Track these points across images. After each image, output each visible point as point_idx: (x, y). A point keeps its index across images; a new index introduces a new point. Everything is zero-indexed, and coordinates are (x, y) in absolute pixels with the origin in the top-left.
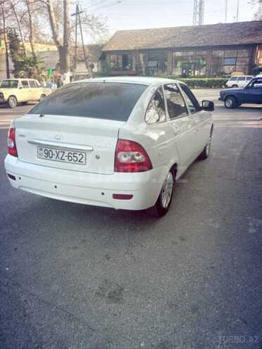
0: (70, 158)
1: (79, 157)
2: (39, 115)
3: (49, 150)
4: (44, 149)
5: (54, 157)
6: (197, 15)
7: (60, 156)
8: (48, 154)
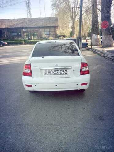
0: (61, 73)
1: (65, 72)
2: (42, 57)
3: (50, 71)
4: (48, 71)
5: (53, 74)
6: (29, 14)
7: (56, 73)
8: (50, 72)
